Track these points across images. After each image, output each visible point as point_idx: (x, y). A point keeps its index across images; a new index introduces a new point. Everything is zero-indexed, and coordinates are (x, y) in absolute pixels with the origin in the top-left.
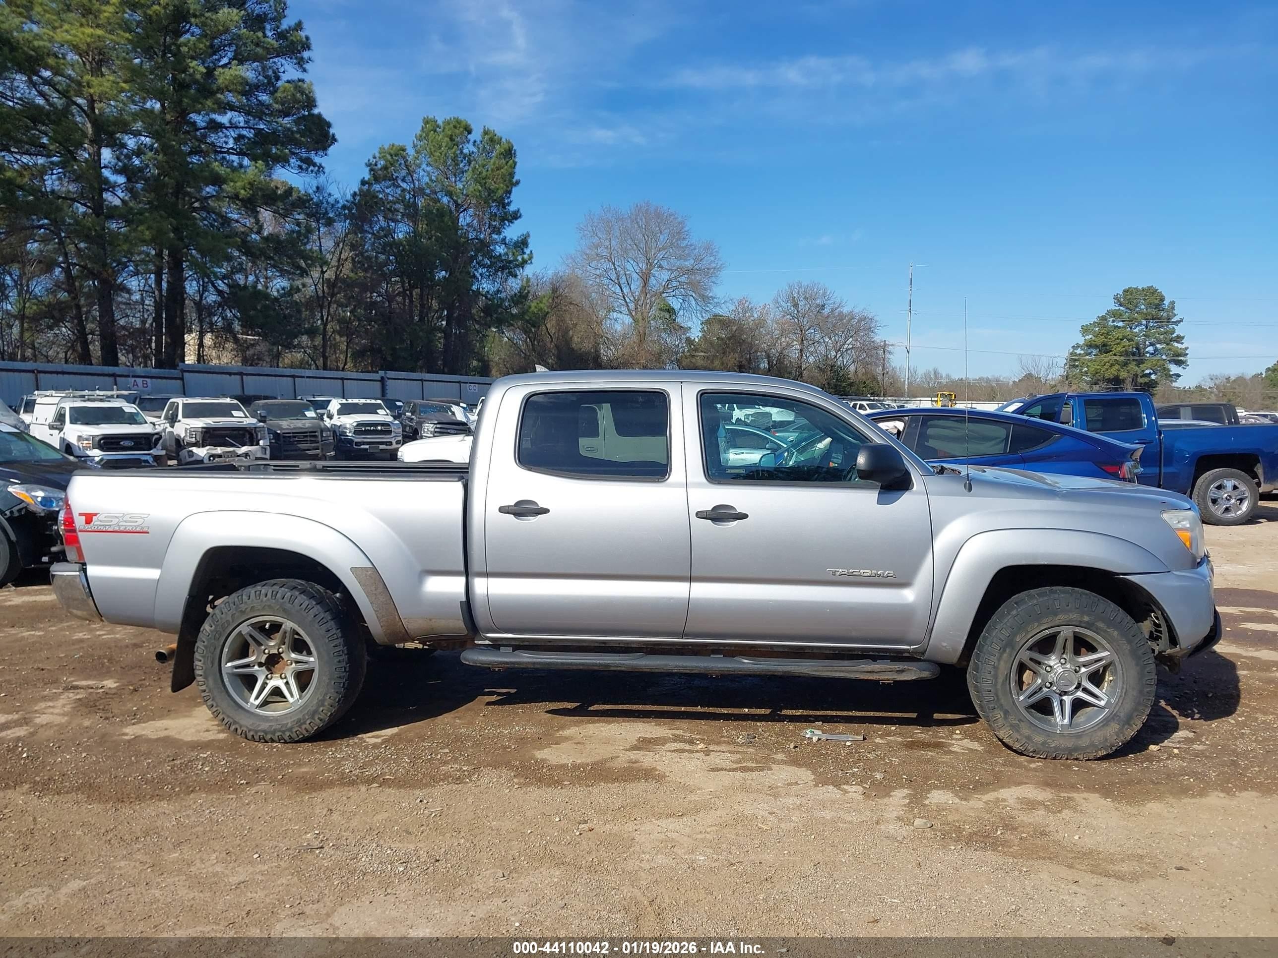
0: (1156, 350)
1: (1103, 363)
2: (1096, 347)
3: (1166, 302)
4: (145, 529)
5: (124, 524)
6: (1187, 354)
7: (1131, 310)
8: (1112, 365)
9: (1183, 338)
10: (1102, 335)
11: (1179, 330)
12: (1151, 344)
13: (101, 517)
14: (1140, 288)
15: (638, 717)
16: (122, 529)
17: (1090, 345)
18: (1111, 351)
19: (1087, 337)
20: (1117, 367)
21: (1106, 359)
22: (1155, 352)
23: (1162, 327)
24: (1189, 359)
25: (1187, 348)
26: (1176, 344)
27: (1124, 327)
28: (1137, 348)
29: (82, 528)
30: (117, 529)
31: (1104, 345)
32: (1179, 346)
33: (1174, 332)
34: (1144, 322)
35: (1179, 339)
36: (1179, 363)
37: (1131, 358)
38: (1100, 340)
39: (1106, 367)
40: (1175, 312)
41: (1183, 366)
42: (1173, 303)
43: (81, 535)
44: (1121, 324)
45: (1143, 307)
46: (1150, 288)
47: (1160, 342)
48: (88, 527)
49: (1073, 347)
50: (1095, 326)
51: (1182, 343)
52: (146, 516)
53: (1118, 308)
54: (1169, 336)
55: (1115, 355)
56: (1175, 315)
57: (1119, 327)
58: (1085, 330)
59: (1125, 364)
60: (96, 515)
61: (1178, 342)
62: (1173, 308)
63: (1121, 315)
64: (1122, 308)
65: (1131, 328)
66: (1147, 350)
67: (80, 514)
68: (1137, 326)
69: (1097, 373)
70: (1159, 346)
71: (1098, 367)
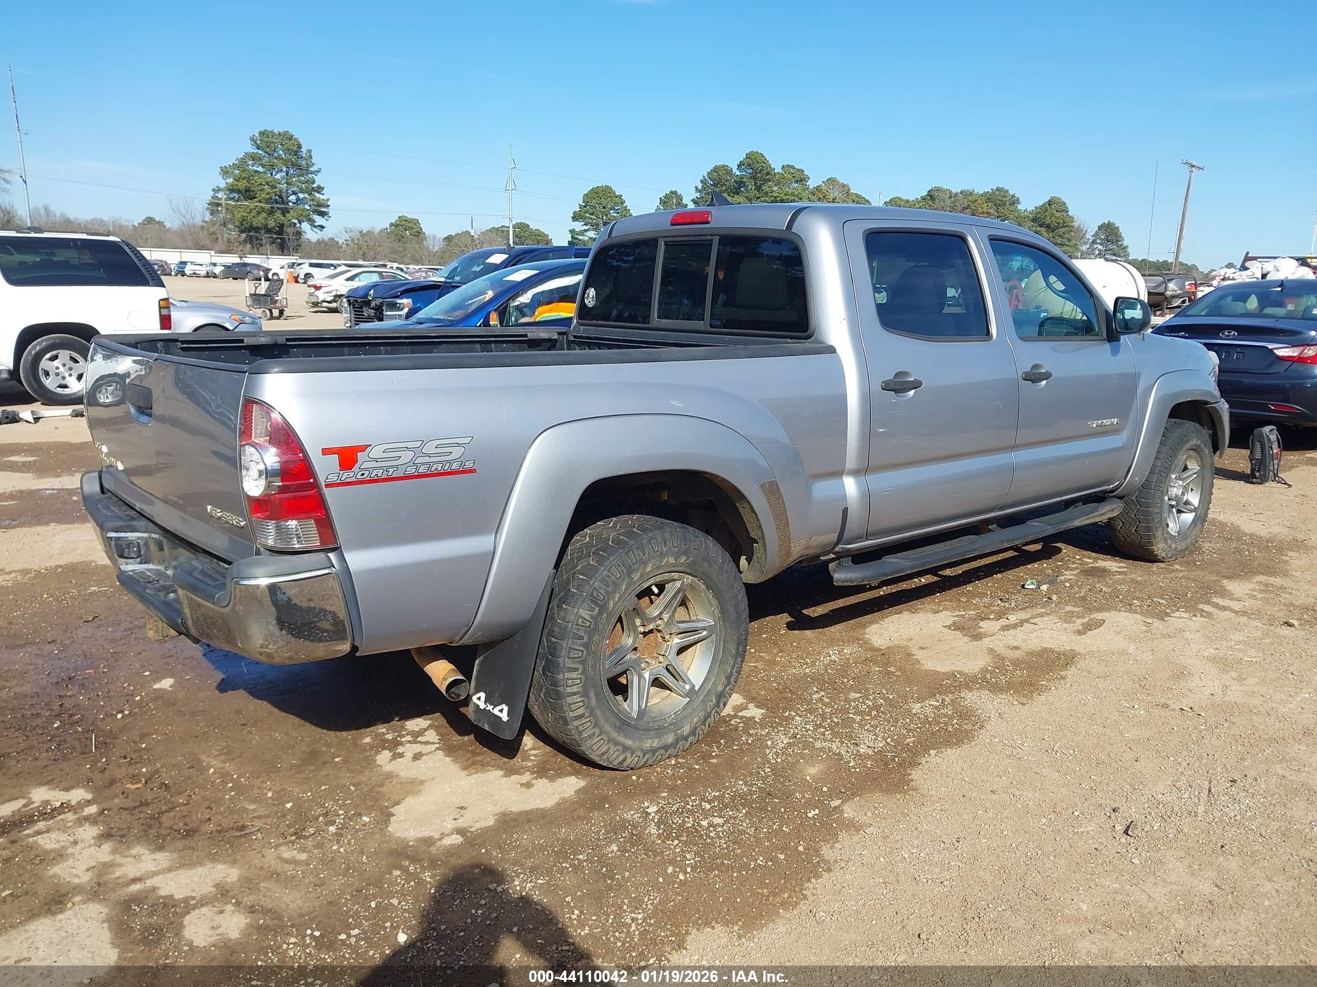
0: (298, 199)
1: (248, 210)
2: (239, 191)
3: (304, 150)
4: (469, 465)
5: (427, 459)
6: (328, 206)
7: (269, 154)
8: (259, 213)
9: (323, 188)
10: (243, 179)
11: (319, 180)
12: (294, 193)
13: (376, 452)
14: (276, 131)
15: (880, 609)
16: (422, 470)
17: (231, 190)
18: (255, 198)
19: (228, 180)
20: (264, 215)
21: (252, 206)
22: (297, 201)
23: (302, 176)
24: (331, 211)
25: (328, 200)
26: (318, 195)
27: (265, 173)
28: (280, 197)
29: (333, 479)
30: (411, 470)
31: (248, 190)
32: (321, 197)
33: (314, 182)
34: (284, 169)
35: (319, 189)
36: (323, 214)
37: (275, 205)
38: (242, 185)
39: (253, 214)
40: (313, 161)
41: (326, 217)
42: (310, 151)
43: (328, 493)
44: (260, 169)
45: (281, 152)
46: (286, 133)
47: (302, 191)
48: (346, 476)
49: (214, 190)
50: (235, 169)
51: (323, 194)
52: (468, 440)
53: (256, 151)
54: (310, 187)
55: (260, 202)
56: (313, 164)
57: (259, 172)
58: (225, 172)
59: (271, 212)
60: (363, 448)
61: (319, 193)
62: (311, 157)
63: (260, 159)
64: (260, 152)
65: (272, 174)
66: (290, 198)
67: (326, 451)
68: (277, 173)
69: (244, 220)
70: (301, 196)
71: (245, 214)
